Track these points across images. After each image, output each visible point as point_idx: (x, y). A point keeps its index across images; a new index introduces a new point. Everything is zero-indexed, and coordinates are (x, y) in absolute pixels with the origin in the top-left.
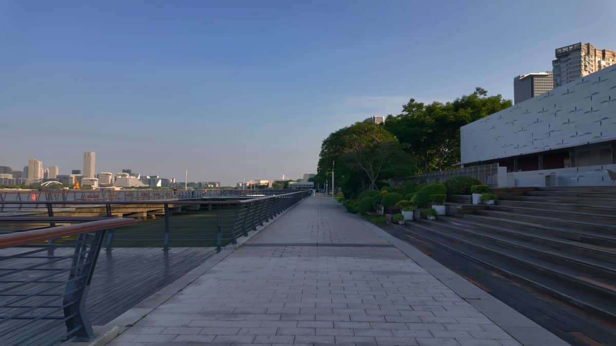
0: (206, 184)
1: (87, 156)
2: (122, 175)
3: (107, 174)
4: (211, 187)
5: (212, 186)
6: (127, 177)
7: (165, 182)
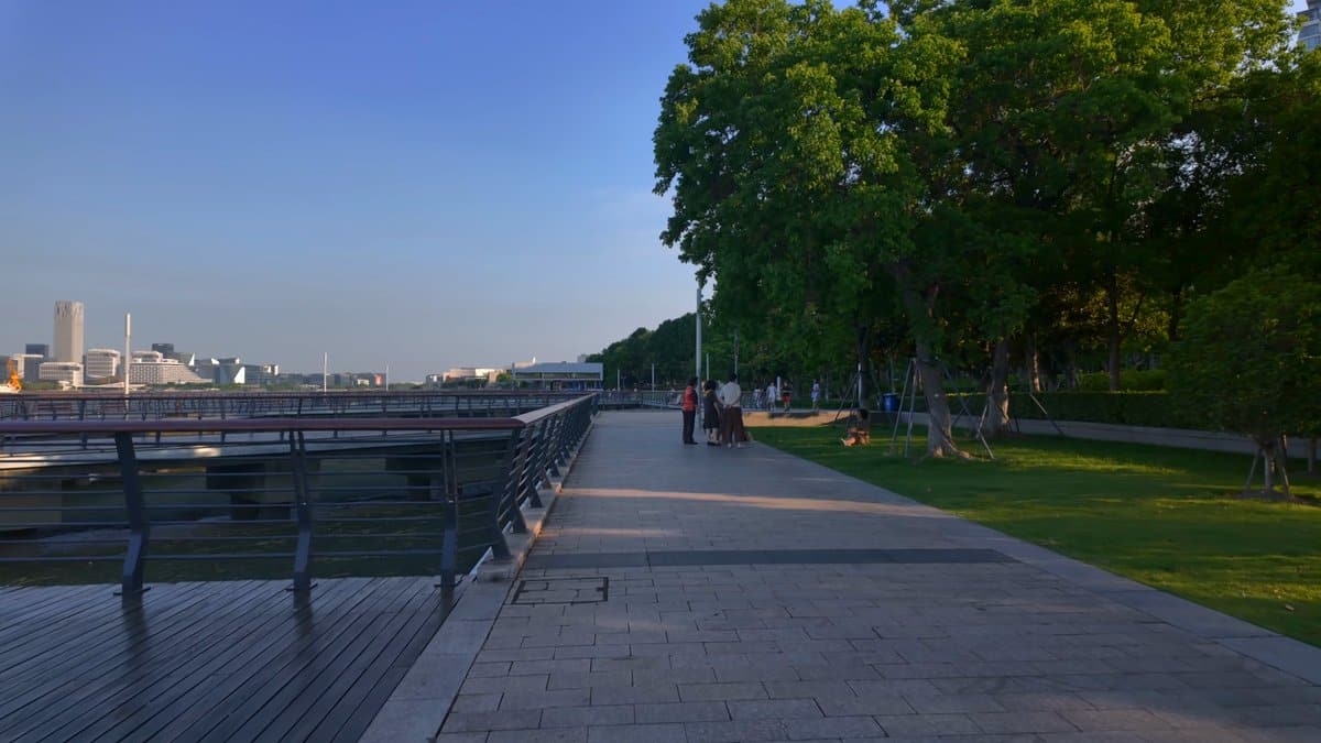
0: (351, 378)
1: (63, 312)
2: (145, 357)
3: (107, 354)
4: (362, 385)
5: (367, 382)
6: (158, 361)
7: (253, 372)
